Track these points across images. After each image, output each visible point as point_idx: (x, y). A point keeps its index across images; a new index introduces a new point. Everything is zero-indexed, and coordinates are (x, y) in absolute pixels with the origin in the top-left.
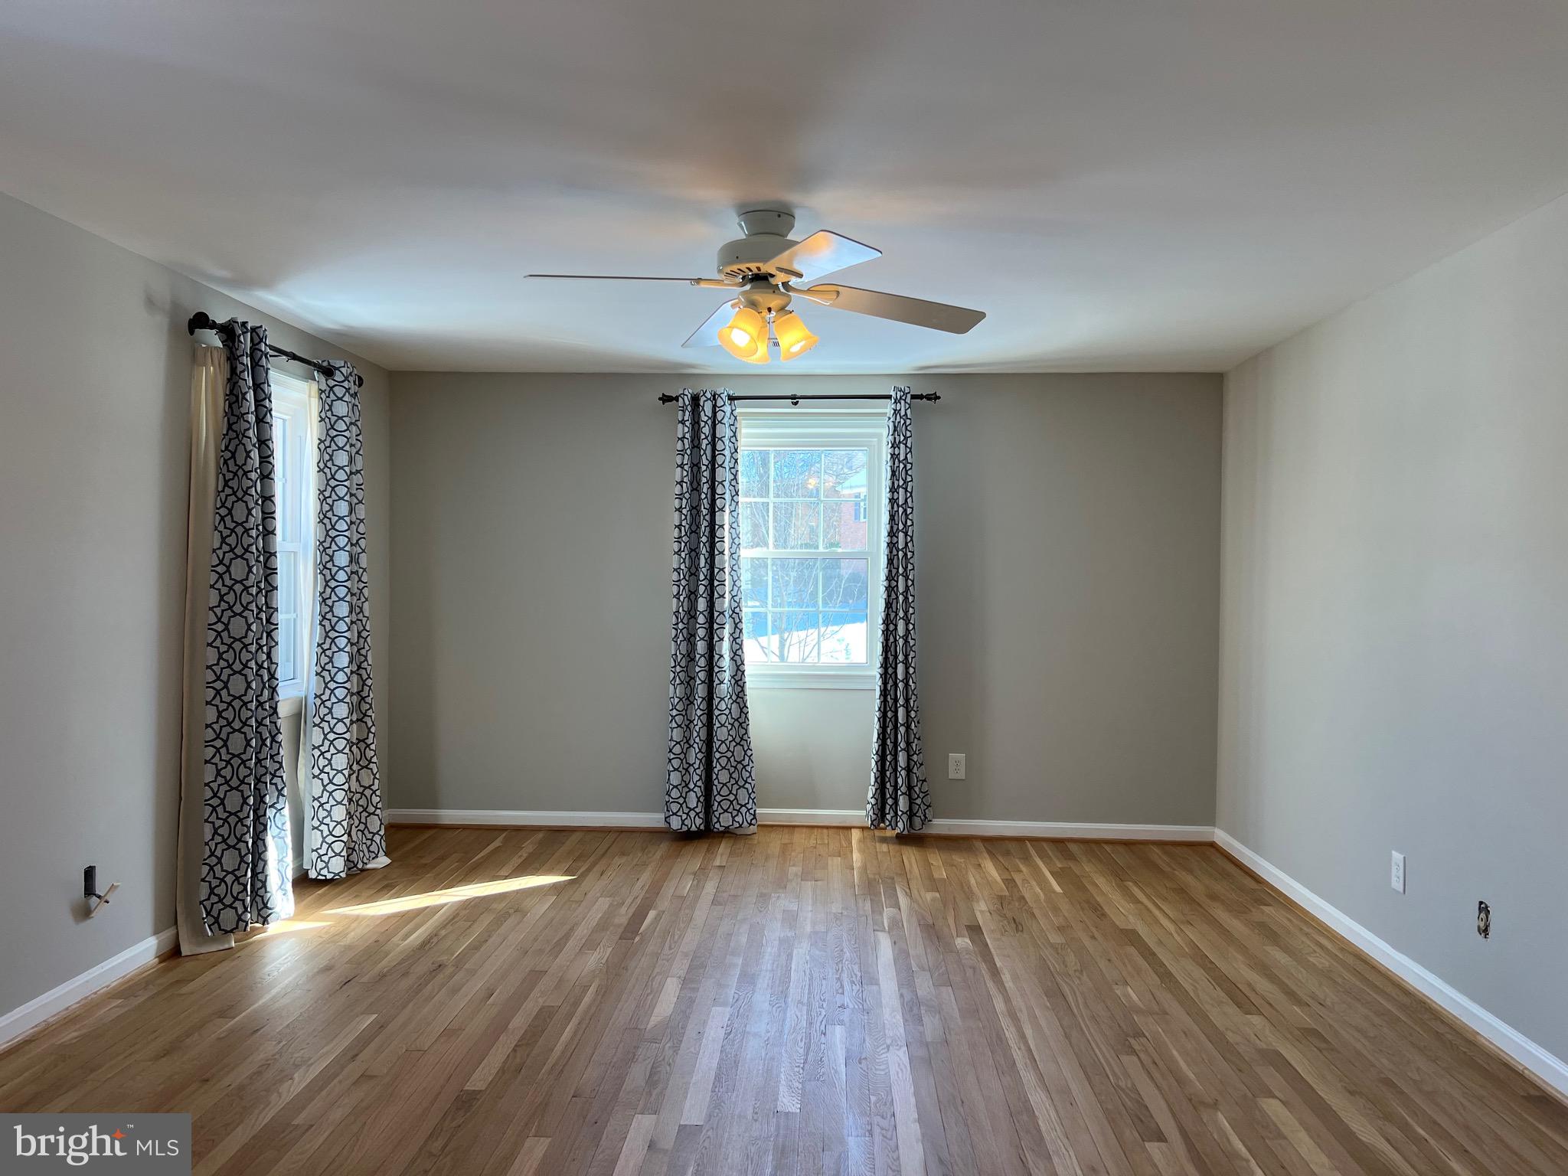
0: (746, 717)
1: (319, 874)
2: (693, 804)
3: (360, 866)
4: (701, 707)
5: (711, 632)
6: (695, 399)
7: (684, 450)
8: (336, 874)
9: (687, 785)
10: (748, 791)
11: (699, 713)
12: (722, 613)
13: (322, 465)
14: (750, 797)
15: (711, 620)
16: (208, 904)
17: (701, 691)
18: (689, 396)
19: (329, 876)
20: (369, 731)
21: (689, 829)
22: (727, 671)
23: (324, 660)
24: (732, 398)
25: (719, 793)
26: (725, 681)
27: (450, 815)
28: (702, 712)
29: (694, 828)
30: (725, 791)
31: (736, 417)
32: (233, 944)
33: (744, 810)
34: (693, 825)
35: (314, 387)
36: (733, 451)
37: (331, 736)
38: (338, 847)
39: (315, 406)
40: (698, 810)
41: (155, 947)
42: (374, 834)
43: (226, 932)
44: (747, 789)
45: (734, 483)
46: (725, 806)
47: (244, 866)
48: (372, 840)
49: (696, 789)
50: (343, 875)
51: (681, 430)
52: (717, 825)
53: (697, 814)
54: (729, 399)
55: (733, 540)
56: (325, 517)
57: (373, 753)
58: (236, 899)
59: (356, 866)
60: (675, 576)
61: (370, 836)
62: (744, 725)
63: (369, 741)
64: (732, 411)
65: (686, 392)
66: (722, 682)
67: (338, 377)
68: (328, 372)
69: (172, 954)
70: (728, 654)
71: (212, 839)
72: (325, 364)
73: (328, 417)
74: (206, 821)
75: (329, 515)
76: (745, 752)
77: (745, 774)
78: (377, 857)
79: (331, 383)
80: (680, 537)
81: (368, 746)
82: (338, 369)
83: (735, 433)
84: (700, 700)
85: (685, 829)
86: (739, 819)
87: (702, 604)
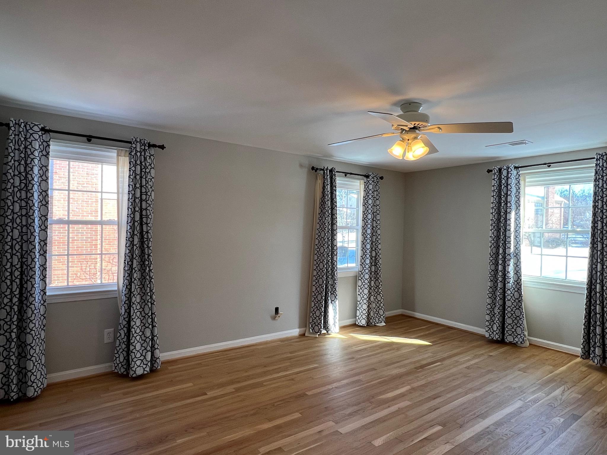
0: (522, 298)
1: (358, 323)
2: (495, 329)
3: (373, 324)
4: (499, 291)
5: (504, 262)
6: (500, 170)
7: (494, 190)
8: (363, 325)
9: (493, 321)
10: (521, 329)
11: (499, 294)
12: (509, 255)
13: (364, 204)
14: (522, 332)
15: (504, 258)
16: (312, 324)
17: (500, 285)
18: (497, 169)
19: (361, 325)
20: (380, 284)
21: (492, 338)
22: (512, 278)
23: (363, 261)
24: (516, 168)
25: (507, 327)
26: (511, 282)
27: (418, 315)
28: (500, 294)
29: (495, 338)
30: (510, 327)
31: (519, 175)
32: (317, 336)
33: (519, 336)
34: (495, 337)
35: (362, 182)
36: (518, 188)
37: (364, 284)
38: (364, 317)
39: (363, 187)
40: (497, 332)
41: (298, 332)
42: (381, 315)
43: (316, 332)
44: (521, 328)
45: (518, 202)
46: (510, 333)
47: (321, 315)
48: (380, 317)
49: (496, 323)
50: (365, 325)
51: (493, 182)
52: (506, 340)
53: (497, 333)
54: (514, 168)
55: (517, 225)
56: (365, 219)
57: (381, 291)
58: (319, 324)
59: (372, 324)
60: (490, 239)
61: (380, 316)
62: (521, 301)
63: (380, 287)
64: (518, 173)
65: (496, 168)
66: (509, 283)
67: (371, 178)
68: (367, 176)
69: (303, 335)
70: (512, 271)
71: (314, 307)
72: (367, 174)
73: (366, 190)
74: (313, 301)
75: (366, 218)
76: (521, 313)
77: (520, 322)
78: (381, 322)
79: (368, 180)
80: (492, 224)
81: (379, 288)
82: (370, 175)
83: (519, 181)
84: (499, 289)
85: (491, 338)
86: (516, 339)
87: (501, 251)
